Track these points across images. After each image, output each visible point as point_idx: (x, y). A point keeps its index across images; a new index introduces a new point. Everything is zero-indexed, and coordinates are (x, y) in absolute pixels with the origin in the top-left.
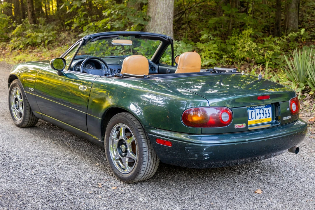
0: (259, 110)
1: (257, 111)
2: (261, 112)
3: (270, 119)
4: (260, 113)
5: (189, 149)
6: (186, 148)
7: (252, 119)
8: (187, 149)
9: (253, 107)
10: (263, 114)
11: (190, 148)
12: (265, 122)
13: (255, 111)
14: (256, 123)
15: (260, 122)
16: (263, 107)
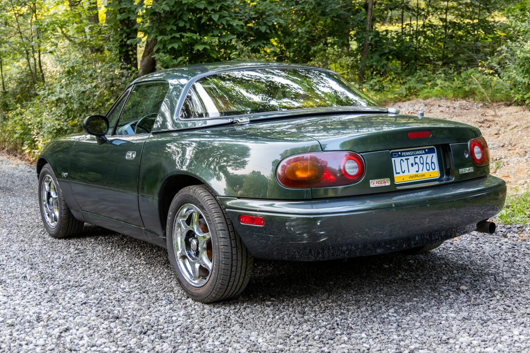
0: (415, 158)
1: (411, 159)
2: (417, 160)
3: (436, 173)
4: (416, 163)
5: (293, 226)
6: (287, 224)
7: (403, 172)
8: (290, 226)
9: (403, 152)
10: (423, 164)
11: (293, 223)
12: (427, 177)
13: (407, 159)
14: (410, 179)
15: (418, 178)
16: (420, 152)
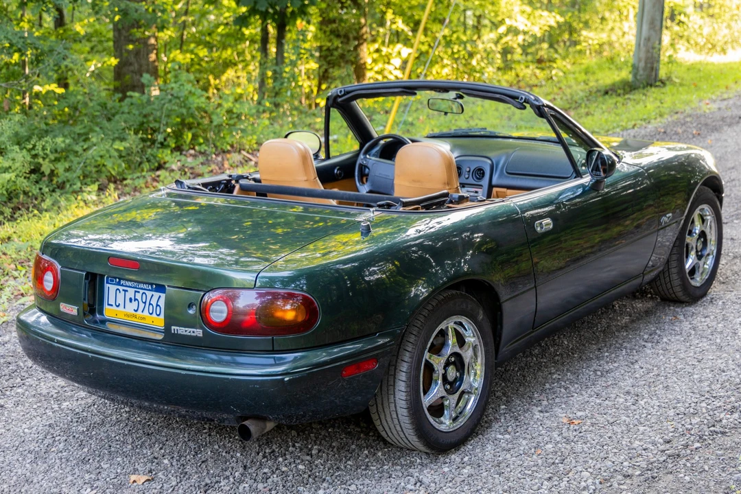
0: (136, 292)
1: (131, 292)
2: (138, 296)
3: (159, 321)
4: (135, 300)
7: (118, 306)
12: (148, 323)
13: (125, 291)
14: (126, 318)
15: (136, 320)
16: (145, 286)
